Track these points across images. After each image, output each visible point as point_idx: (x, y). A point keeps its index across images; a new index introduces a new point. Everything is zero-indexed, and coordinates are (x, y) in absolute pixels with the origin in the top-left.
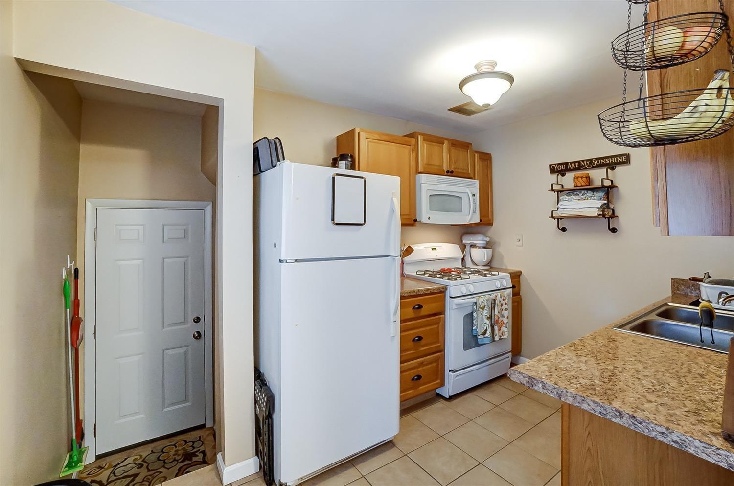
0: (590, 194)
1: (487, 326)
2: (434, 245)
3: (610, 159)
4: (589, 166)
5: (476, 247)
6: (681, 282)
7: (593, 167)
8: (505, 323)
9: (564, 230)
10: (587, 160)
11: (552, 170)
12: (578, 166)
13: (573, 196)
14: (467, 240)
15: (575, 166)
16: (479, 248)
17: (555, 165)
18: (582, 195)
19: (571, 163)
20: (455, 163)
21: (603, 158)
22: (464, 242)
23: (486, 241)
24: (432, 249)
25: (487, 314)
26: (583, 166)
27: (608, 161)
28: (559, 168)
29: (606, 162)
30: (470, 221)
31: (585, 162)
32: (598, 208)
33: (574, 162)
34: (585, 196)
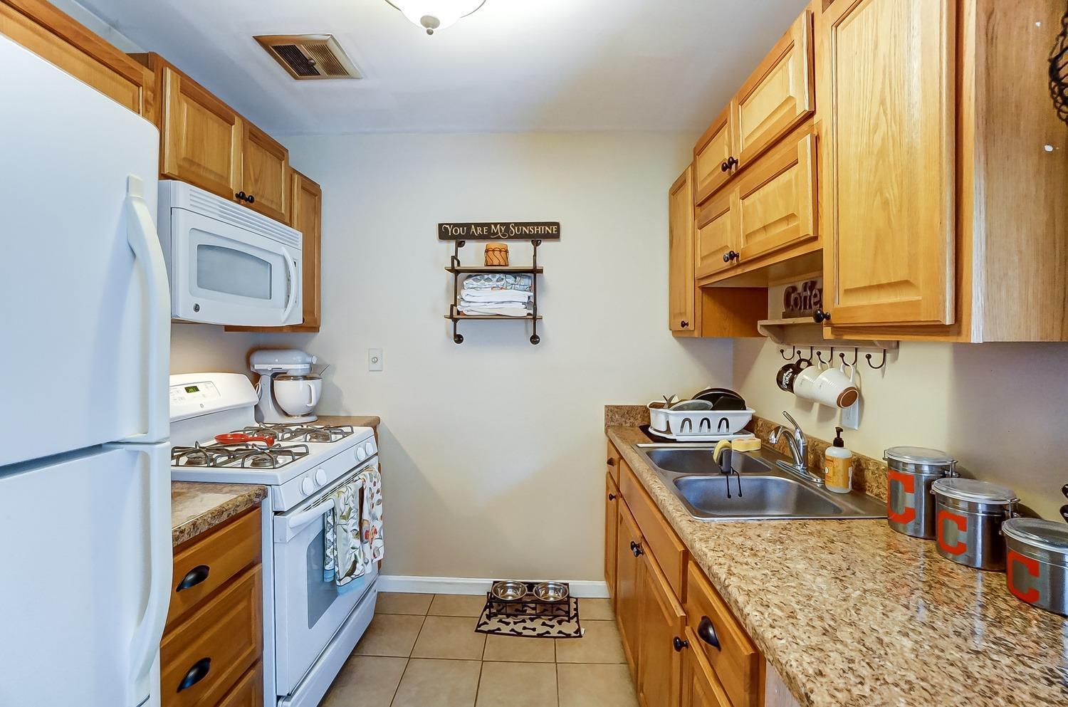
0: (510, 279)
1: (357, 553)
2: (191, 379)
3: (536, 228)
4: (504, 235)
5: (288, 378)
6: (616, 410)
7: (510, 238)
8: (378, 530)
9: (459, 339)
10: (502, 224)
11: (445, 233)
12: (486, 232)
13: (482, 281)
14: (264, 364)
15: (482, 231)
16: (296, 378)
17: (450, 224)
18: (497, 281)
19: (477, 225)
20: (256, 181)
21: (526, 224)
22: (257, 367)
23: (311, 364)
24: (188, 389)
25: (354, 528)
26: (495, 234)
27: (534, 230)
28: (456, 231)
29: (530, 231)
30: (287, 320)
31: (498, 226)
32: (524, 303)
33: (482, 225)
34: (502, 283)
